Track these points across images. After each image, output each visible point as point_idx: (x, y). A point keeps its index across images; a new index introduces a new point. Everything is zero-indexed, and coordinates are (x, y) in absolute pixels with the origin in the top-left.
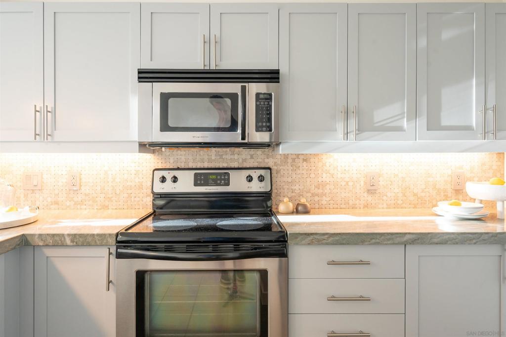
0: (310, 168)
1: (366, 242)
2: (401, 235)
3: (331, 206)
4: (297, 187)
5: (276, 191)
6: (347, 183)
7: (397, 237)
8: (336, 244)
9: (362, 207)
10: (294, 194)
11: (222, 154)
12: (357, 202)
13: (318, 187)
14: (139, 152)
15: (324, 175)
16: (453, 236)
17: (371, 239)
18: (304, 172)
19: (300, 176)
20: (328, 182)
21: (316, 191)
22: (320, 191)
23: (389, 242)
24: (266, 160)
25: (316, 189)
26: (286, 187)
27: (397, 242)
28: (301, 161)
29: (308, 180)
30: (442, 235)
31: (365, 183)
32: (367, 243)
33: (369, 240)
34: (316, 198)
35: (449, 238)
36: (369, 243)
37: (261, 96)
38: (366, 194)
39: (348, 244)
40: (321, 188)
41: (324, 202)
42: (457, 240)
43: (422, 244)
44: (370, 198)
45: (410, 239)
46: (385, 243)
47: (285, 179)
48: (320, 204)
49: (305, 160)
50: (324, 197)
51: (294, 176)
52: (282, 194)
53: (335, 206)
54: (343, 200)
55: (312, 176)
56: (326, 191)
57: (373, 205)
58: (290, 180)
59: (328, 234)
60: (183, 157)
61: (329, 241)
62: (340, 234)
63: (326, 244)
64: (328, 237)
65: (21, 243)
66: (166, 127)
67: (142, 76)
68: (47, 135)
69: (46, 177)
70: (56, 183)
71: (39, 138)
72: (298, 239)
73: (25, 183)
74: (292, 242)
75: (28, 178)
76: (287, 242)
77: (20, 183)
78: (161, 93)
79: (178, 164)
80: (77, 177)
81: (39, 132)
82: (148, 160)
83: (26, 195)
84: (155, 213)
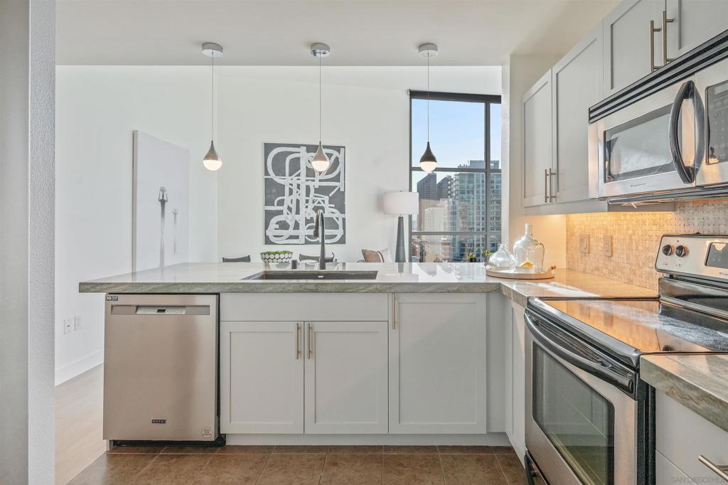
8: (712, 422)
14: (609, 210)
37: (716, 90)
59: (697, 389)
60: (711, 216)
61: (700, 407)
62: (721, 402)
63: (696, 411)
64: (698, 398)
65: (498, 289)
66: (609, 176)
67: (592, 115)
68: (551, 197)
69: (592, 239)
70: (598, 247)
71: (548, 199)
72: (653, 375)
73: (580, 245)
74: (644, 376)
75: (582, 240)
76: (637, 371)
77: (578, 246)
78: (605, 132)
79: (705, 227)
80: (609, 241)
81: (548, 195)
82: (669, 221)
83: (581, 257)
84: (657, 299)
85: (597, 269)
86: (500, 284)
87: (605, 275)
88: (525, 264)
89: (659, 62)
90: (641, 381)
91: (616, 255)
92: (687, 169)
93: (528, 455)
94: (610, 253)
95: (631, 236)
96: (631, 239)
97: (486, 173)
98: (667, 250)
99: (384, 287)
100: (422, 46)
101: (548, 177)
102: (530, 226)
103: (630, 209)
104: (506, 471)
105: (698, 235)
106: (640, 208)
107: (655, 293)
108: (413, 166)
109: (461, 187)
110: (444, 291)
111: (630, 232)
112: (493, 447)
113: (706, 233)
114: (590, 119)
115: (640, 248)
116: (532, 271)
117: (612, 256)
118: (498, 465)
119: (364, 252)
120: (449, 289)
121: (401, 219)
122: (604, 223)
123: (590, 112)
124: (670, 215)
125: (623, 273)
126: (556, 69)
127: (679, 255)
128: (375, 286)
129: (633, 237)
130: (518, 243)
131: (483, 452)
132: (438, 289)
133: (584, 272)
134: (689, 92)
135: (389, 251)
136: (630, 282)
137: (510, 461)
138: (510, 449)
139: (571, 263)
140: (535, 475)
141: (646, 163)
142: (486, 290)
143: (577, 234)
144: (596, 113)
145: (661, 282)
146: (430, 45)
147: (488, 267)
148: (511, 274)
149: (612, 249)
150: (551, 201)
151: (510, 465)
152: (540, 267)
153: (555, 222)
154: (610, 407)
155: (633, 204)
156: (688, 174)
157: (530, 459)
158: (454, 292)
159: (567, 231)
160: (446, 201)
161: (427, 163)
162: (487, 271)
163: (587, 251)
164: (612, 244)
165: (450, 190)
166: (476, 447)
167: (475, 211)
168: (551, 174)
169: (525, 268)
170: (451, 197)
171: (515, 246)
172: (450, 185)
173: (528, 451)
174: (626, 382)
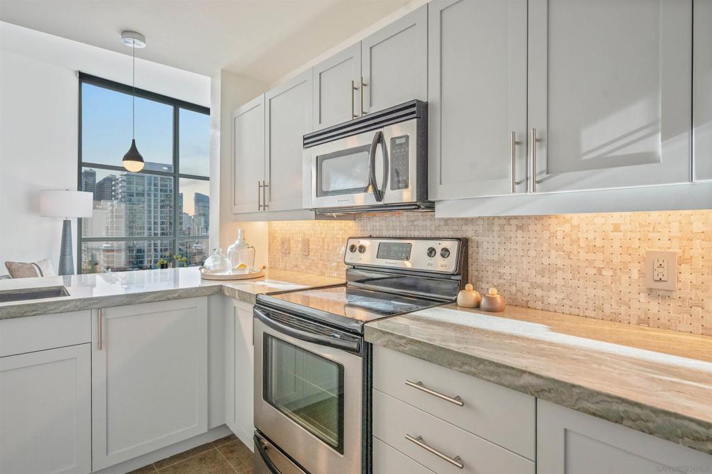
0: (530, 241)
1: (455, 366)
2: (514, 372)
3: (566, 309)
4: (506, 270)
5: (476, 273)
6: (600, 270)
7: (507, 374)
8: (414, 356)
9: (634, 320)
10: (502, 281)
11: (413, 219)
12: (623, 309)
13: (541, 273)
14: (316, 219)
15: (553, 254)
16: (638, 410)
17: (463, 364)
18: (517, 247)
19: (511, 253)
20: (560, 265)
21: (539, 280)
22: (546, 280)
23: (492, 379)
24: (464, 228)
25: (539, 277)
26: (490, 268)
27: (506, 383)
28: (514, 228)
29: (525, 259)
30: (609, 399)
31: (642, 274)
32: (456, 368)
33: (460, 364)
34: (539, 293)
35: (625, 411)
36: (459, 369)
37: (398, 141)
38: (643, 297)
39: (430, 361)
40: (547, 276)
41: (552, 300)
42: (650, 424)
43: (557, 402)
44: (654, 307)
45: (532, 386)
46: (484, 377)
47: (490, 257)
48: (546, 302)
49: (520, 228)
50: (553, 292)
51: (503, 252)
52: (484, 279)
53: (574, 311)
54: (591, 302)
55: (532, 253)
56: (556, 282)
57: (662, 321)
58: (496, 258)
59: (405, 337)
60: (378, 224)
61: (407, 349)
62: (419, 342)
63: (404, 352)
64: (405, 344)
65: (220, 291)
66: (321, 192)
67: (306, 142)
68: (265, 206)
69: (291, 242)
70: (297, 248)
71: (262, 208)
72: (374, 336)
73: (281, 247)
74: (368, 339)
75: (283, 243)
76: (362, 335)
77: (280, 248)
78: (317, 157)
79: (374, 232)
80: (306, 243)
81: (262, 204)
82: (350, 227)
83: (283, 257)
84: (345, 285)
85: (296, 266)
86: (221, 286)
87: (303, 270)
88: (240, 266)
89: (358, 112)
90: (365, 342)
91: (311, 254)
92: (379, 191)
93: (258, 434)
94: (306, 251)
95: (323, 239)
96: (323, 241)
97: (175, 177)
98: (353, 248)
99: (86, 303)
100: (126, 33)
101: (262, 189)
102: (243, 232)
103: (331, 218)
104: (228, 459)
105: (370, 237)
106: (339, 218)
107: (344, 281)
108: (83, 161)
109: (128, 189)
110: (163, 299)
111: (323, 236)
112: (213, 442)
113: (374, 236)
114: (304, 144)
115: (330, 248)
116: (247, 272)
117: (308, 255)
118: (221, 455)
119: (9, 266)
120: (170, 296)
121: (67, 224)
122: (302, 228)
123: (305, 139)
124: (351, 223)
125: (317, 267)
126: (269, 95)
127: (360, 252)
128: (74, 303)
129: (325, 240)
130: (230, 248)
131: (203, 451)
132: (157, 298)
133: (285, 270)
134: (380, 139)
135: (49, 262)
136: (323, 274)
137: (232, 448)
138: (232, 437)
139: (273, 263)
140: (266, 448)
141: (350, 185)
142: (208, 293)
143: (279, 238)
144: (310, 140)
145: (349, 273)
146: (137, 35)
147: (203, 270)
148: (226, 276)
149: (309, 249)
150: (264, 209)
151: (232, 452)
152: (252, 267)
153: (260, 228)
154: (341, 368)
155: (334, 214)
156: (379, 195)
157: (260, 437)
158: (175, 298)
159: (269, 235)
160: (109, 203)
161: (129, 162)
162: (202, 274)
163: (287, 253)
164: (309, 246)
165: (115, 191)
166: (195, 449)
167: (146, 215)
168: (265, 186)
169: (240, 269)
170: (116, 199)
171: (229, 250)
172: (114, 185)
173: (258, 430)
174: (355, 346)
